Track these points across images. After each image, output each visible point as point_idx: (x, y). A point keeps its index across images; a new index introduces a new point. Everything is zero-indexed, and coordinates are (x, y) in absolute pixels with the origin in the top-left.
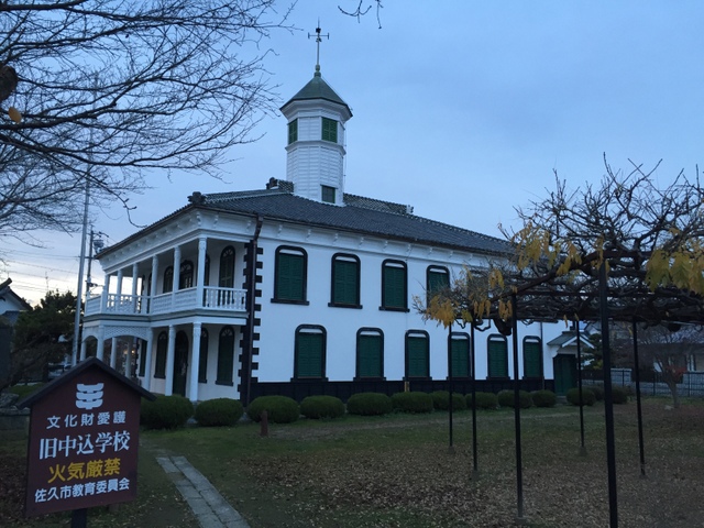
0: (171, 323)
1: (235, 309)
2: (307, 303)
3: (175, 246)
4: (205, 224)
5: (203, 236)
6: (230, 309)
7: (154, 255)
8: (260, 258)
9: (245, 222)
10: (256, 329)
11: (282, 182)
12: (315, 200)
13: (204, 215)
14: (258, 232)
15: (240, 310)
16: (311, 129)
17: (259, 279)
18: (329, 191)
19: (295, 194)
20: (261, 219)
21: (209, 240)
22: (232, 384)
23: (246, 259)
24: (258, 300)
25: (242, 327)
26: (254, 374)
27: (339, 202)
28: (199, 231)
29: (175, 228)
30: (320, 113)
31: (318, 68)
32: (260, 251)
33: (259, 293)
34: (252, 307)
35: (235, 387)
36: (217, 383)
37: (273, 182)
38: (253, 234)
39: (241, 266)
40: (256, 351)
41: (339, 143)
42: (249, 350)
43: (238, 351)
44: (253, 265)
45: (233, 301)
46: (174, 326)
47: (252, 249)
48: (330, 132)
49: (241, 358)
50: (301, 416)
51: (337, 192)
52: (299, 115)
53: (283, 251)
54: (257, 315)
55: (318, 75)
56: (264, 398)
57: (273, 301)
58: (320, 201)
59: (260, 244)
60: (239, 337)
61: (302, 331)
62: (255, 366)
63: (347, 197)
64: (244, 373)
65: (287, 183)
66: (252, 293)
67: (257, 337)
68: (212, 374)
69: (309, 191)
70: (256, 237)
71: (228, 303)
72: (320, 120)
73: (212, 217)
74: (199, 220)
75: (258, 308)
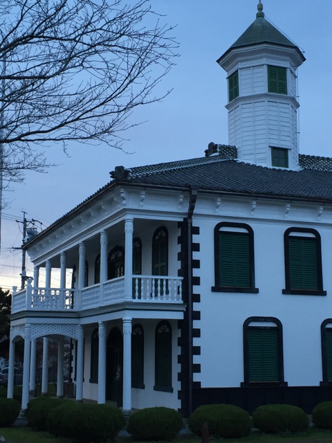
0: (100, 320)
1: (170, 301)
2: (256, 291)
3: (101, 230)
4: (131, 203)
5: (129, 217)
6: (164, 301)
7: (80, 241)
8: (196, 239)
9: (176, 197)
10: (196, 324)
11: (223, 147)
12: (264, 165)
13: (129, 193)
14: (192, 208)
15: (175, 301)
16: (255, 80)
17: (197, 264)
18: (280, 154)
19: (240, 160)
20: (194, 192)
21: (136, 221)
22: (171, 391)
23: (181, 240)
24: (196, 290)
25: (179, 321)
26: (196, 377)
27: (294, 166)
28: (125, 211)
29: (99, 209)
30: (264, 61)
31: (260, 8)
32: (196, 231)
33: (197, 281)
34: (189, 298)
35: (175, 394)
36: (155, 388)
37: (213, 147)
38: (186, 210)
39: (175, 249)
40: (197, 351)
41: (290, 93)
42: (190, 350)
43: (176, 351)
44: (189, 248)
45: (167, 292)
46: (104, 323)
47: (187, 229)
48: (278, 82)
49: (180, 359)
50: (254, 429)
51: (290, 154)
52: (240, 65)
53: (223, 229)
54: (196, 307)
55: (260, 15)
56: (207, 407)
57: (214, 289)
58: (270, 166)
59: (196, 222)
60: (177, 334)
61: (252, 324)
62: (197, 368)
63: (303, 159)
64: (185, 377)
65: (228, 148)
66: (189, 281)
67: (197, 333)
68: (149, 378)
69: (256, 155)
70: (190, 214)
71: (162, 294)
72: (265, 69)
73: (138, 194)
74: (123, 199)
75: (197, 298)
